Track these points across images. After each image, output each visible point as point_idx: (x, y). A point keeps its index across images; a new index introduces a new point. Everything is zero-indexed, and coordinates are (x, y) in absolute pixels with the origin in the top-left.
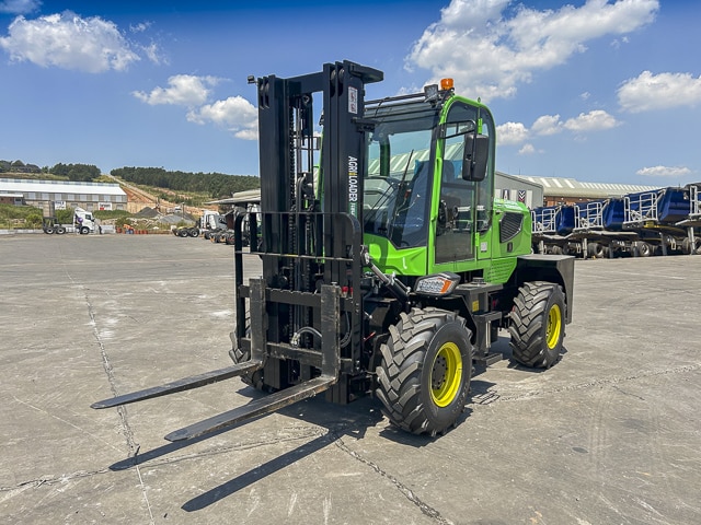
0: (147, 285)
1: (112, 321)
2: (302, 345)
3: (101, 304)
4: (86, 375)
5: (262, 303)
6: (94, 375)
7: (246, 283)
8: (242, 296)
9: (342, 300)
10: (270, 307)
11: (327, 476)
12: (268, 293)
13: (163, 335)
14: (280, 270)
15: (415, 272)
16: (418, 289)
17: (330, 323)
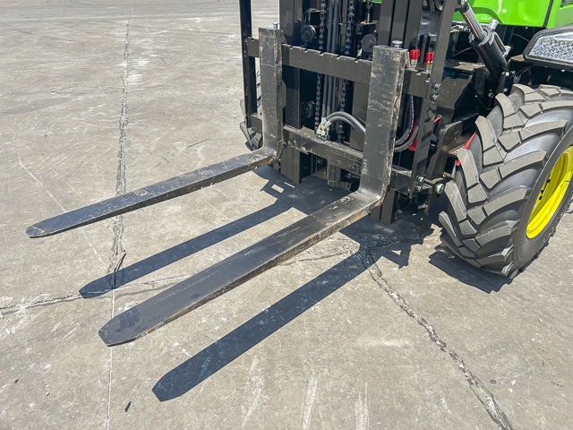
0: (184, 22)
1: (142, 63)
2: (333, 136)
3: (138, 42)
4: (99, 132)
5: (277, 68)
6: (107, 131)
7: (255, 35)
8: (250, 54)
9: (408, 75)
10: (288, 74)
11: (360, 342)
12: (285, 54)
13: (187, 81)
14: (305, 15)
15: (528, 20)
16: (532, 53)
17: (383, 114)
